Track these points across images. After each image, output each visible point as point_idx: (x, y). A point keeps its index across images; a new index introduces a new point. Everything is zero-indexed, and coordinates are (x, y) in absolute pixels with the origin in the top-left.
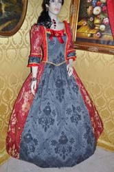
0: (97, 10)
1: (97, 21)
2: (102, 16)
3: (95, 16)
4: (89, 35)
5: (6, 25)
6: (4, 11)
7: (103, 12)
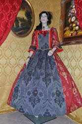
0: (73, 19)
1: (74, 25)
2: (76, 21)
3: (73, 23)
4: (70, 35)
5: (20, 32)
6: (20, 25)
7: (76, 19)
